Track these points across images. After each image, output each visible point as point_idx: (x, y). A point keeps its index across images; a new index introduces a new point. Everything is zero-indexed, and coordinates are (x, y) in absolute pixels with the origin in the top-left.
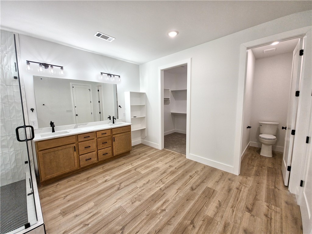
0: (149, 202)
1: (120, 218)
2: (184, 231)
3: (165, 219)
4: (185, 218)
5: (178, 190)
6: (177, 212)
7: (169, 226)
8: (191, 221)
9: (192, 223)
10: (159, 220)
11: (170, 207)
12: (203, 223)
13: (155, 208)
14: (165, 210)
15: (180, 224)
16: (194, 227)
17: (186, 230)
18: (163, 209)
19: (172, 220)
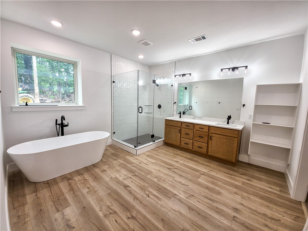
0: (157, 186)
1: (143, 173)
2: (126, 208)
3: (139, 196)
4: (138, 212)
5: (178, 212)
6: (145, 206)
7: (133, 199)
8: (134, 217)
9: (133, 217)
10: (139, 192)
11: (152, 201)
12: (131, 229)
13: (151, 190)
14: (148, 197)
15: (133, 207)
16: (129, 218)
17: (127, 211)
18: (150, 196)
19: (138, 201)
